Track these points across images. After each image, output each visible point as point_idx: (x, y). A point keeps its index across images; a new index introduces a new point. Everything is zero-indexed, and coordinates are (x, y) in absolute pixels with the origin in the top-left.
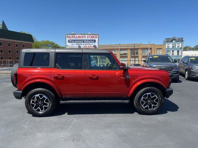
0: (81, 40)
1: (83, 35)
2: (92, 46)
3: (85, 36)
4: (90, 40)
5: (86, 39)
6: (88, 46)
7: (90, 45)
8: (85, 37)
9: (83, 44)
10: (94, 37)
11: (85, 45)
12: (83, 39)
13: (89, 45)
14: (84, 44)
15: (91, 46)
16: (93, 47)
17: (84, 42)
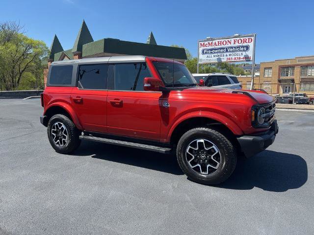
0: (223, 49)
1: (226, 40)
2: (242, 57)
3: (229, 40)
4: (238, 47)
5: (232, 45)
6: (235, 59)
7: (238, 57)
8: (230, 43)
9: (227, 56)
10: (247, 41)
11: (228, 57)
12: (226, 46)
13: (236, 57)
14: (228, 54)
15: (240, 58)
16: (243, 59)
17: (227, 51)
